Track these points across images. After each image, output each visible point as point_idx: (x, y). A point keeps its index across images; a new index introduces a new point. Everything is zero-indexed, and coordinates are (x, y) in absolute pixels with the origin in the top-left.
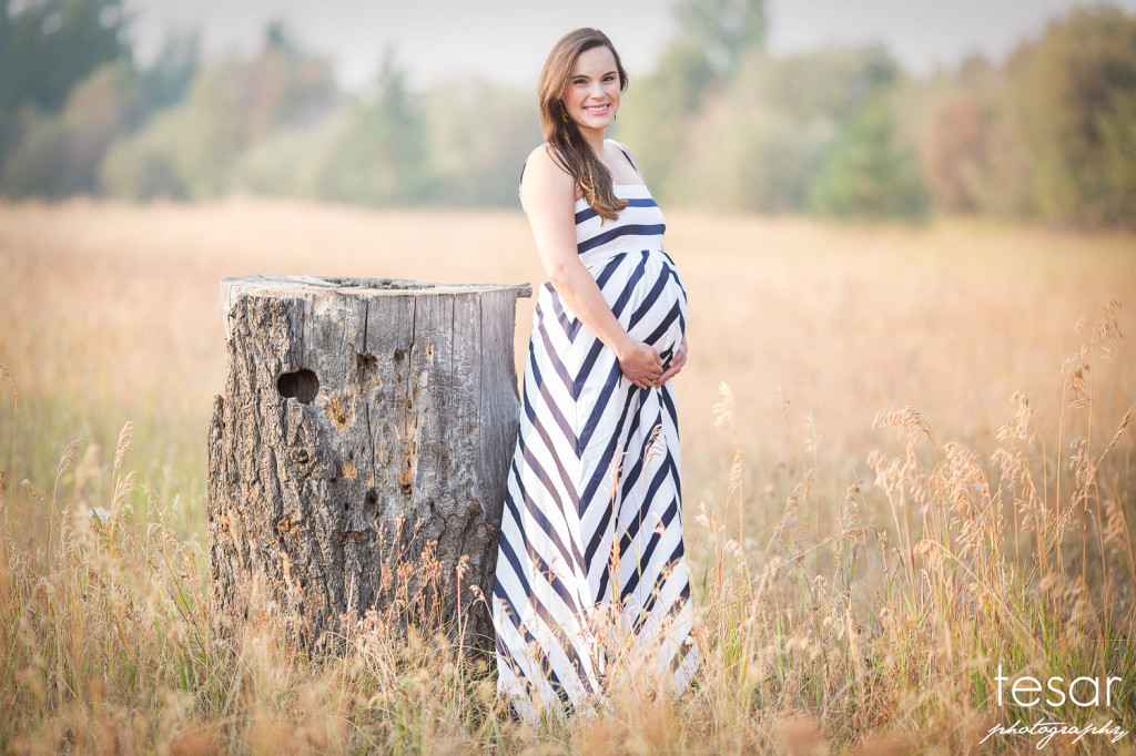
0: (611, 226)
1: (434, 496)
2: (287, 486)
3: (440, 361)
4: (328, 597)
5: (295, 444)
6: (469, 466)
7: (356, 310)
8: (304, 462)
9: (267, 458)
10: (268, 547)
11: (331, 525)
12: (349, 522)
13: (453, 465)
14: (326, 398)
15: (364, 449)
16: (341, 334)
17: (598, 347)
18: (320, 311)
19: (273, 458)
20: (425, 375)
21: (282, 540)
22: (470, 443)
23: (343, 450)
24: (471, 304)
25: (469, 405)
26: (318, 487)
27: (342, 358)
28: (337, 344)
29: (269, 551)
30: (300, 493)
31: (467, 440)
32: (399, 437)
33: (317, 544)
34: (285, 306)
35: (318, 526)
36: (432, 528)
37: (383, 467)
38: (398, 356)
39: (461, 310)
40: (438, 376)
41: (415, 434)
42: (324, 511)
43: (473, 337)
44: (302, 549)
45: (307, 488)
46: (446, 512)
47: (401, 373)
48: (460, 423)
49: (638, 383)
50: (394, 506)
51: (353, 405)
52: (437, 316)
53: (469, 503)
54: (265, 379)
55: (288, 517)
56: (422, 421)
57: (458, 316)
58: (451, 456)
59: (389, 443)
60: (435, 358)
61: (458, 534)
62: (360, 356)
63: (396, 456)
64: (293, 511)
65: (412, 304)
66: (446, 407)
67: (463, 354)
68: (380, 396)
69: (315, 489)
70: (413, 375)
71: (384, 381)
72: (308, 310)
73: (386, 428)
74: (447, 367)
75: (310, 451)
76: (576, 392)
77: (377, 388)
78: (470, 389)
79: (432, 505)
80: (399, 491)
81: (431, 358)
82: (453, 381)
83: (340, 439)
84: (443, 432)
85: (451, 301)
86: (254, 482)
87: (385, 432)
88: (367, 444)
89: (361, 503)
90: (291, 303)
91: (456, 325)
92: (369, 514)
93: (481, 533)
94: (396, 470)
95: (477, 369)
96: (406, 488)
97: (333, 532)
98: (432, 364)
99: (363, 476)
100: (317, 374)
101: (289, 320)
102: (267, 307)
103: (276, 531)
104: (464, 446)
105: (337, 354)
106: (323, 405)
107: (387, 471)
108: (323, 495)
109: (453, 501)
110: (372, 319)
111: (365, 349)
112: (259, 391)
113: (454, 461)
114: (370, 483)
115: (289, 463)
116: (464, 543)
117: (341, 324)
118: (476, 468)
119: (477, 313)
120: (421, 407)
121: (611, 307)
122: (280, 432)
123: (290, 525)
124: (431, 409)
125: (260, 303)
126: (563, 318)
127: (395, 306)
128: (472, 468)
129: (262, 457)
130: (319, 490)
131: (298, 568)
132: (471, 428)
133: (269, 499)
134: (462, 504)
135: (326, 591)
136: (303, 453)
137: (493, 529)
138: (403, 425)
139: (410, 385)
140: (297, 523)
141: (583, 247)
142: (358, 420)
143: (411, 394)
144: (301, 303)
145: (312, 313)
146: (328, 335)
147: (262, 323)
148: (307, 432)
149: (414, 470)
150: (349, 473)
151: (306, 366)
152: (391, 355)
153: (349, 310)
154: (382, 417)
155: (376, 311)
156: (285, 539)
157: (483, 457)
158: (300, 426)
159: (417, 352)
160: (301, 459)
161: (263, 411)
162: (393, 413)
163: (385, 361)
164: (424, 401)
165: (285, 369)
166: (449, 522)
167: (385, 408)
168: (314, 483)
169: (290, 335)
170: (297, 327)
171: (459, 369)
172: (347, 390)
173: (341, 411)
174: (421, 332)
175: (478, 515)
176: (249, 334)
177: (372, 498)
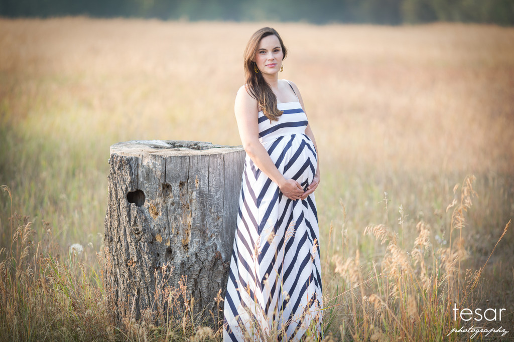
0: (275, 123)
1: (197, 251)
2: (131, 245)
3: (202, 186)
4: (149, 297)
5: (134, 225)
6: (217, 236)
7: (160, 163)
8: (138, 234)
9: (122, 232)
10: (124, 272)
11: (150, 264)
12: (159, 262)
13: (209, 236)
14: (148, 204)
15: (165, 228)
16: (154, 174)
17: (269, 182)
18: (145, 163)
19: (125, 231)
20: (194, 193)
21: (129, 270)
22: (218, 225)
23: (156, 229)
24: (219, 159)
25: (217, 207)
26: (144, 245)
27: (155, 185)
28: (153, 178)
29: (124, 274)
30: (136, 248)
31: (216, 224)
32: (182, 222)
33: (143, 272)
34: (129, 161)
35: (144, 265)
36: (196, 266)
37: (174, 237)
38: (182, 184)
39: (213, 162)
40: (201, 194)
41: (190, 220)
42: (146, 257)
43: (220, 175)
44: (137, 274)
45: (139, 246)
46: (202, 258)
47: (184, 192)
48: (212, 215)
49: (291, 198)
50: (179, 255)
51: (160, 206)
52: (201, 165)
53: (213, 255)
54: (121, 194)
55: (132, 260)
56: (193, 215)
57: (211, 165)
58: (208, 231)
59: (177, 225)
60: (200, 185)
61: (209, 268)
62: (163, 184)
63: (181, 232)
64: (133, 257)
65: (188, 160)
66: (205, 208)
67: (214, 183)
68: (173, 203)
69: (142, 247)
70: (189, 193)
71: (174, 196)
72: (140, 162)
73: (176, 218)
74: (206, 189)
75: (140, 229)
76: (258, 204)
77: (171, 199)
78: (218, 199)
79: (196, 255)
80: (182, 248)
81: (197, 185)
82: (209, 196)
83: (155, 222)
84: (203, 220)
85: (207, 158)
86: (118, 242)
87: (175, 220)
88: (167, 226)
89: (164, 253)
90: (132, 159)
91: (210, 169)
92: (168, 258)
93: (221, 268)
94: (181, 238)
95: (222, 190)
96: (186, 246)
97: (150, 267)
98: (198, 188)
99: (165, 241)
100: (144, 192)
101: (131, 167)
102: (121, 161)
103: (127, 265)
104: (214, 226)
105: (153, 183)
106: (147, 207)
107: (176, 239)
108: (146, 249)
109: (206, 253)
110: (168, 167)
111: (165, 181)
112: (119, 200)
113: (209, 233)
114: (168, 244)
115: (131, 234)
116: (213, 272)
117: (154, 169)
118: (221, 237)
119: (222, 163)
120: (194, 208)
121: (275, 163)
122: (128, 219)
123: (132, 263)
124: (198, 209)
125: (119, 159)
126: (253, 168)
127: (179, 161)
128: (219, 237)
129: (121, 231)
130: (144, 247)
131: (136, 283)
132: (218, 218)
133: (124, 250)
134: (210, 255)
135: (148, 294)
136: (137, 230)
137: (227, 266)
138: (184, 217)
139: (188, 198)
140: (135, 262)
141: (262, 135)
142: (162, 214)
143: (188, 202)
144: (137, 159)
145: (142, 164)
146: (149, 173)
147: (119, 168)
148: (139, 220)
149: (190, 238)
150: (159, 239)
151: (139, 189)
152: (178, 184)
153: (157, 163)
154: (174, 213)
155: (170, 163)
156: (131, 269)
157: (225, 231)
158: (136, 217)
159: (190, 183)
160: (136, 232)
161: (121, 209)
162: (179, 211)
163: (175, 187)
164: (195, 205)
165: (129, 189)
166: (204, 263)
167: (175, 209)
168: (142, 244)
169: (131, 174)
170: (135, 170)
171: (212, 190)
172: (158, 200)
173: (156, 210)
174: (192, 173)
175: (220, 259)
176: (115, 173)
177: (169, 251)
